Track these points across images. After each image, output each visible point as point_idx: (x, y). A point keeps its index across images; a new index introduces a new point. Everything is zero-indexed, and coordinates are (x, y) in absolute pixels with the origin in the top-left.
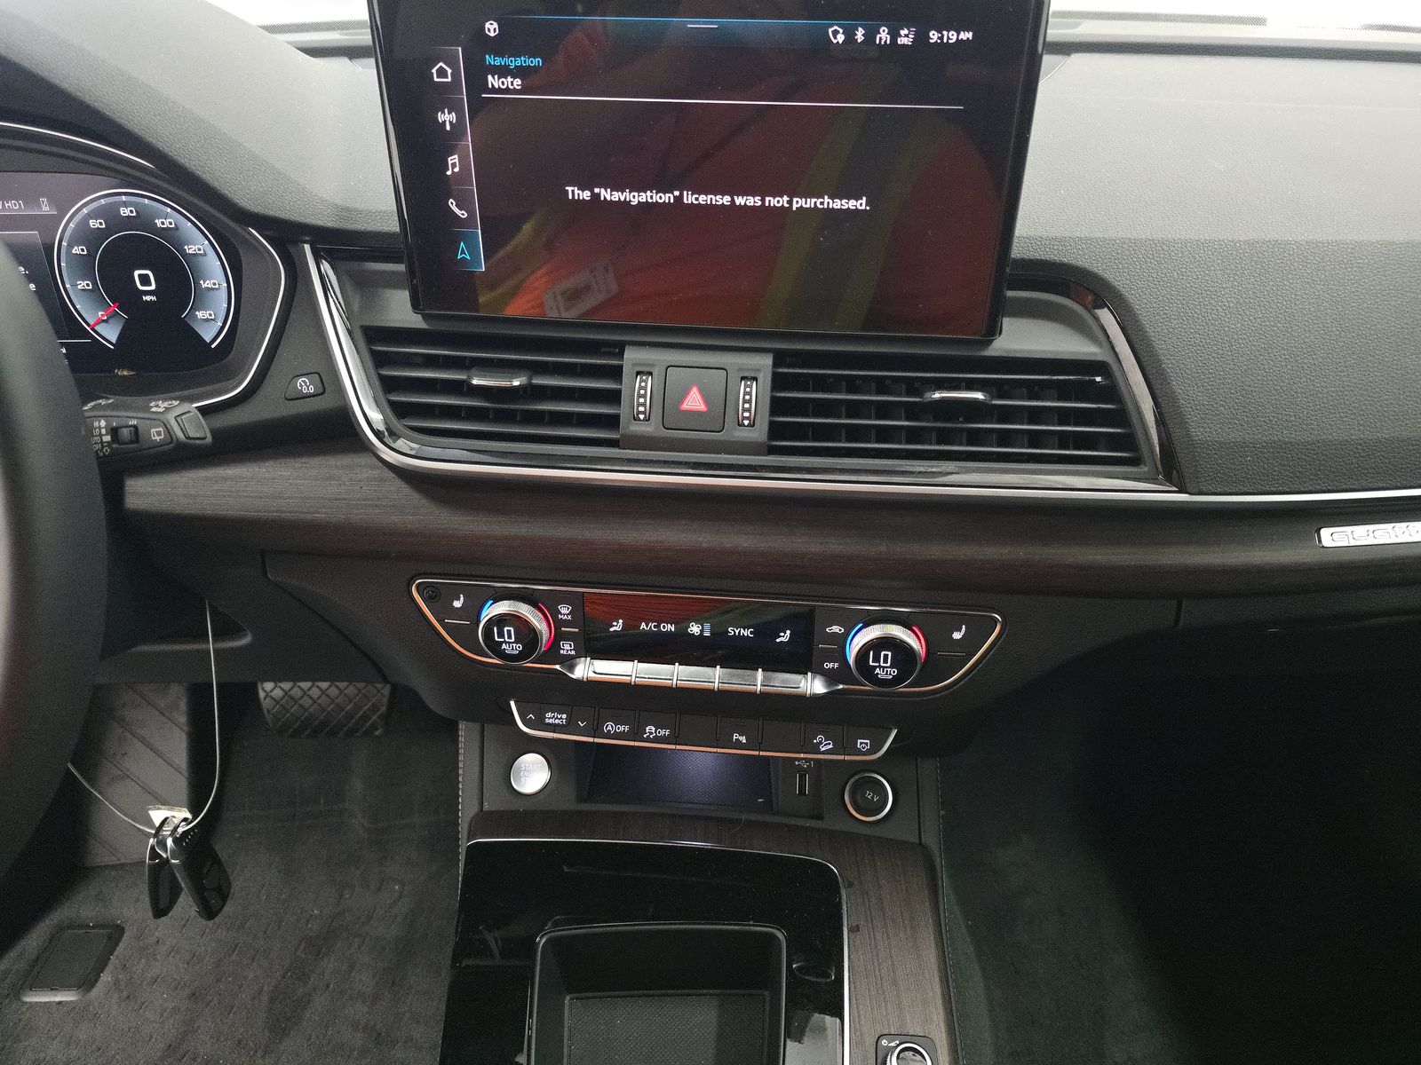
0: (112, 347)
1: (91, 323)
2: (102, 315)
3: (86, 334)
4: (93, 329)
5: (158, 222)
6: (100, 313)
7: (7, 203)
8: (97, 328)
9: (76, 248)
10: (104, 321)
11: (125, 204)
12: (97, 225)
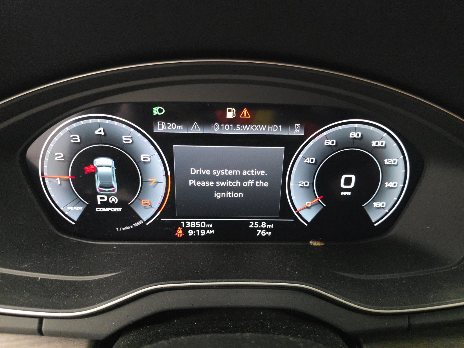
0: (306, 225)
1: (298, 208)
2: (308, 204)
3: (292, 216)
4: (298, 213)
5: (374, 144)
6: (307, 203)
7: (271, 126)
8: (301, 212)
9: (308, 159)
10: (307, 208)
11: (355, 130)
12: (330, 144)
